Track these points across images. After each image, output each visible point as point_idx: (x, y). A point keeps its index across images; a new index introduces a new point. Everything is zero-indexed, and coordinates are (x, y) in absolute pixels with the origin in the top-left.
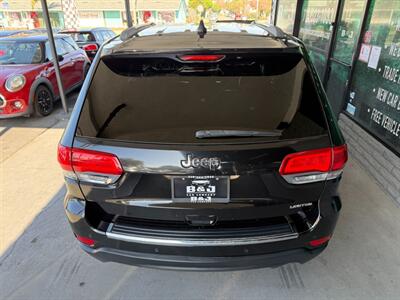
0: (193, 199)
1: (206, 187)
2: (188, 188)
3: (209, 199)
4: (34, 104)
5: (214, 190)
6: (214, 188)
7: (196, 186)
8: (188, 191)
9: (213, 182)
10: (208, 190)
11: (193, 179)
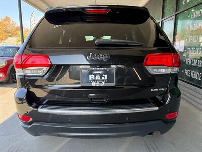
0: (94, 84)
1: (101, 75)
2: (90, 76)
3: (103, 84)
4: (9, 75)
5: (106, 78)
6: (106, 76)
7: (95, 75)
8: (91, 79)
9: (105, 72)
10: (102, 78)
11: (93, 71)
